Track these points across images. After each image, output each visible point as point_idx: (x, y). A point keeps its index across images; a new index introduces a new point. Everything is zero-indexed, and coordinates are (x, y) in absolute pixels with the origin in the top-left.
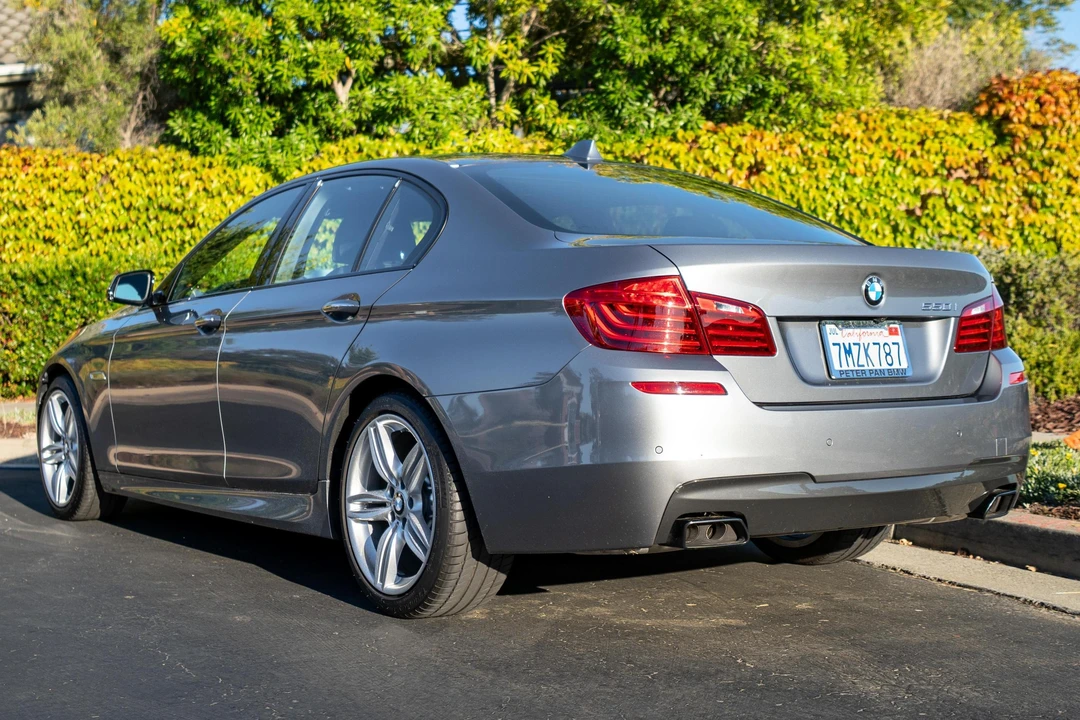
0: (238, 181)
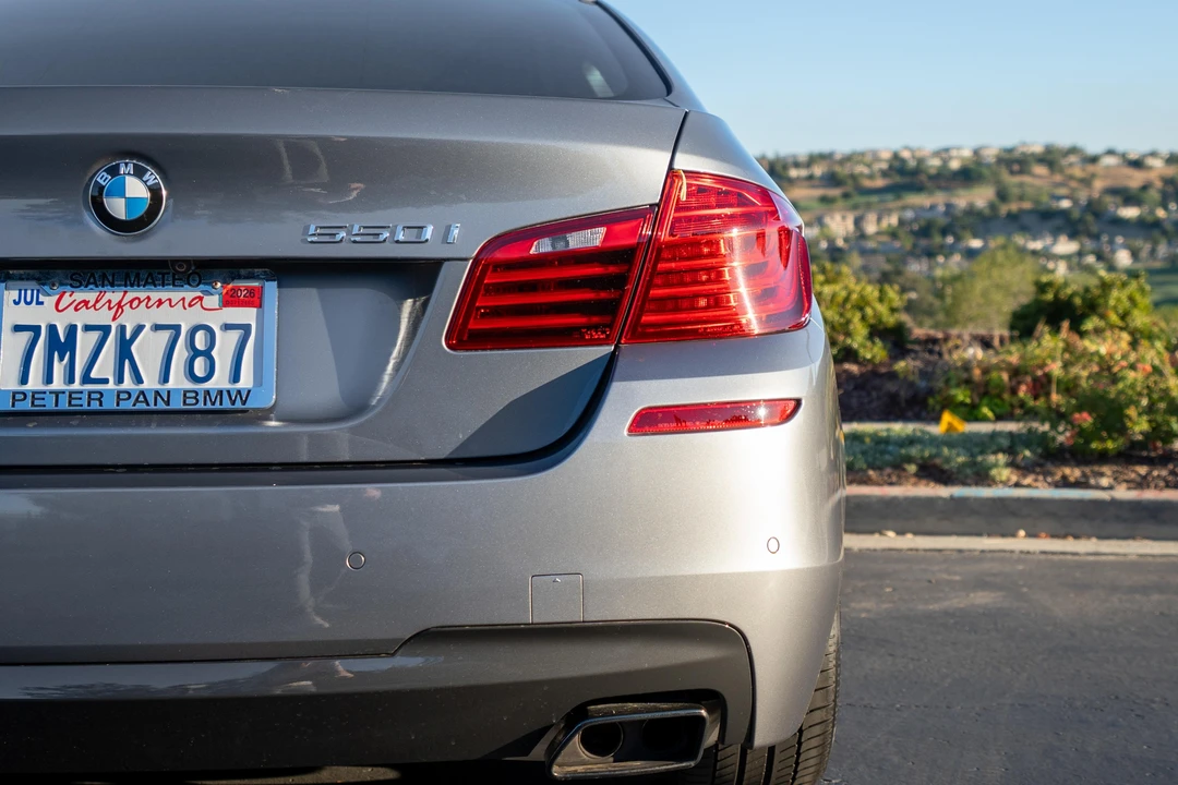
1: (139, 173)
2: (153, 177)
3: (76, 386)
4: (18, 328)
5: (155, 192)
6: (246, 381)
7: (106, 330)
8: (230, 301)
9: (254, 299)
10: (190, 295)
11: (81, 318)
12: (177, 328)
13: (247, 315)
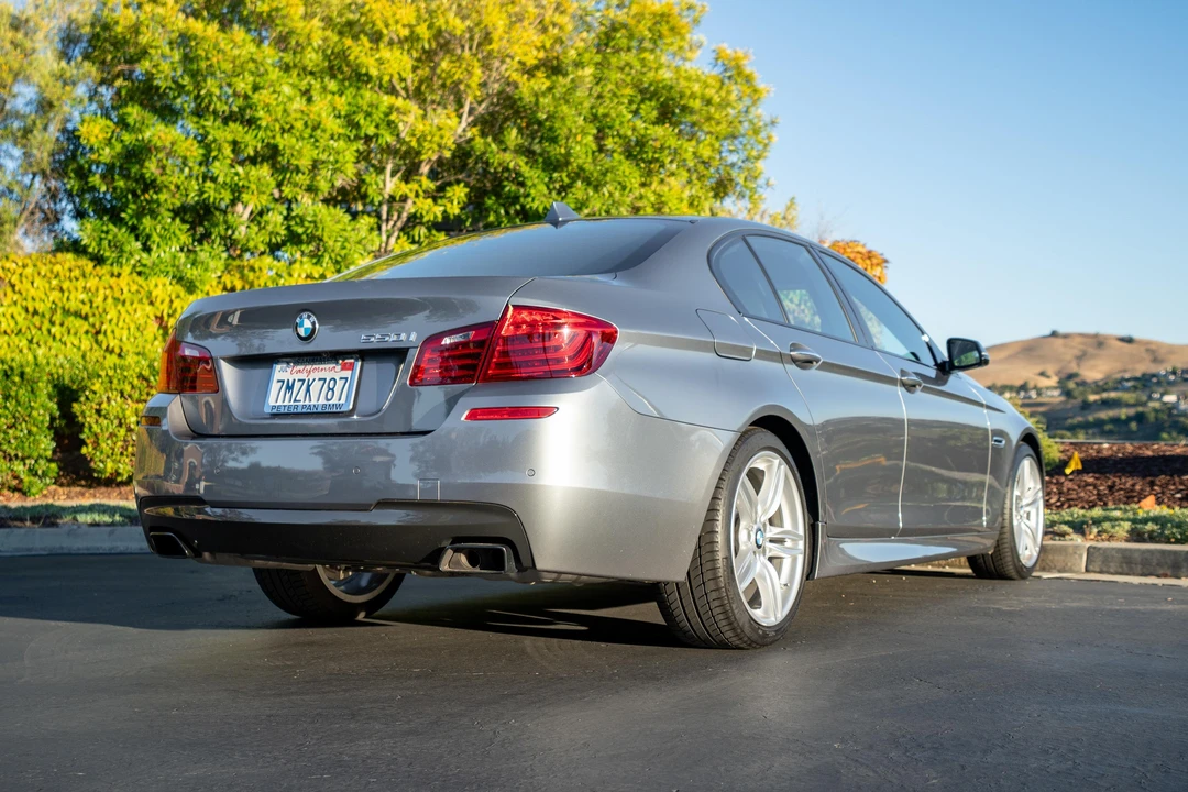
0: (150, 293)
1: (309, 317)
2: (313, 318)
3: (292, 403)
4: (279, 381)
5: (314, 324)
6: (343, 401)
7: (304, 381)
8: (344, 368)
9: (351, 367)
10: (332, 366)
11: (297, 377)
12: (325, 380)
13: (347, 374)
